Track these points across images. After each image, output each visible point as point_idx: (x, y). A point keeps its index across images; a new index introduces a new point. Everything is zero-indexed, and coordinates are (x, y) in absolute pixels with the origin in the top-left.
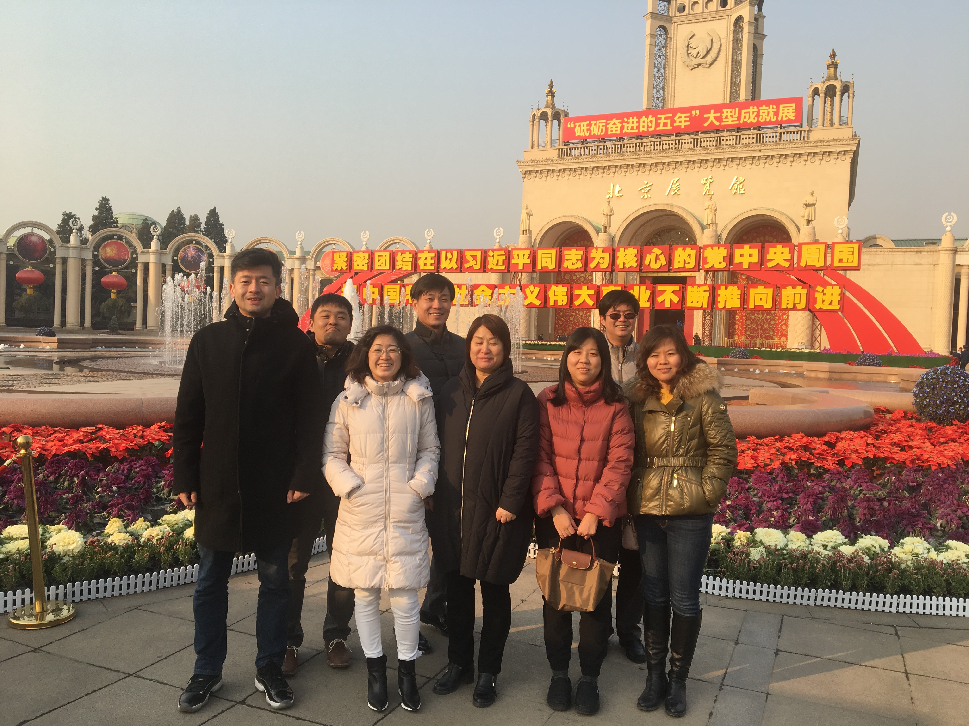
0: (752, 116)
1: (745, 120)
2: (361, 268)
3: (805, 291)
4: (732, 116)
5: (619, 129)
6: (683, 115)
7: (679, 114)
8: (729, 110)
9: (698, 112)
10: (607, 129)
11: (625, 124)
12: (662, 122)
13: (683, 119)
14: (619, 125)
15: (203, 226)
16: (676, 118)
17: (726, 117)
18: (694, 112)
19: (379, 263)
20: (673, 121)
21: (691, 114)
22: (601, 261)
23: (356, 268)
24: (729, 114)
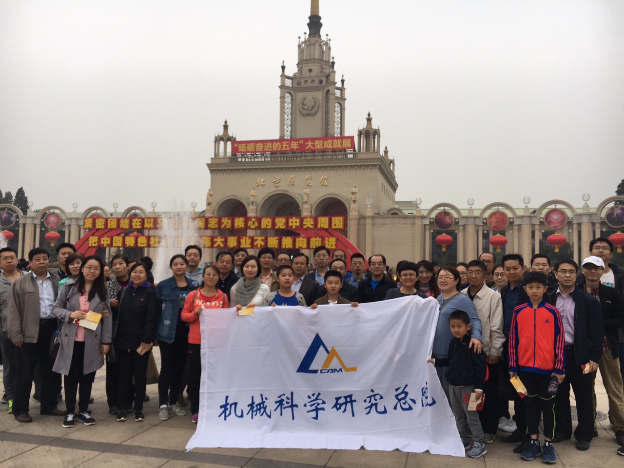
0: (330, 145)
1: (327, 146)
2: (100, 227)
3: (320, 239)
4: (320, 144)
5: (262, 149)
6: (295, 143)
7: (293, 142)
8: (318, 141)
9: (302, 141)
10: (255, 148)
11: (265, 146)
12: (284, 145)
13: (295, 145)
14: (262, 146)
15: (14, 198)
16: (292, 144)
17: (317, 145)
18: (300, 141)
19: (111, 225)
20: (290, 146)
21: (299, 142)
22: (227, 224)
23: (97, 227)
24: (318, 143)
